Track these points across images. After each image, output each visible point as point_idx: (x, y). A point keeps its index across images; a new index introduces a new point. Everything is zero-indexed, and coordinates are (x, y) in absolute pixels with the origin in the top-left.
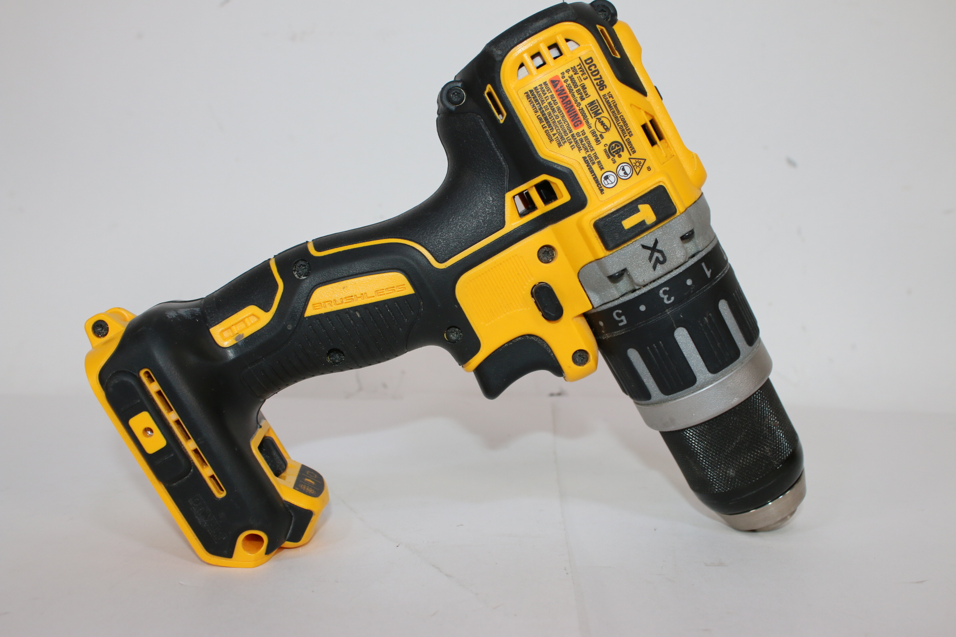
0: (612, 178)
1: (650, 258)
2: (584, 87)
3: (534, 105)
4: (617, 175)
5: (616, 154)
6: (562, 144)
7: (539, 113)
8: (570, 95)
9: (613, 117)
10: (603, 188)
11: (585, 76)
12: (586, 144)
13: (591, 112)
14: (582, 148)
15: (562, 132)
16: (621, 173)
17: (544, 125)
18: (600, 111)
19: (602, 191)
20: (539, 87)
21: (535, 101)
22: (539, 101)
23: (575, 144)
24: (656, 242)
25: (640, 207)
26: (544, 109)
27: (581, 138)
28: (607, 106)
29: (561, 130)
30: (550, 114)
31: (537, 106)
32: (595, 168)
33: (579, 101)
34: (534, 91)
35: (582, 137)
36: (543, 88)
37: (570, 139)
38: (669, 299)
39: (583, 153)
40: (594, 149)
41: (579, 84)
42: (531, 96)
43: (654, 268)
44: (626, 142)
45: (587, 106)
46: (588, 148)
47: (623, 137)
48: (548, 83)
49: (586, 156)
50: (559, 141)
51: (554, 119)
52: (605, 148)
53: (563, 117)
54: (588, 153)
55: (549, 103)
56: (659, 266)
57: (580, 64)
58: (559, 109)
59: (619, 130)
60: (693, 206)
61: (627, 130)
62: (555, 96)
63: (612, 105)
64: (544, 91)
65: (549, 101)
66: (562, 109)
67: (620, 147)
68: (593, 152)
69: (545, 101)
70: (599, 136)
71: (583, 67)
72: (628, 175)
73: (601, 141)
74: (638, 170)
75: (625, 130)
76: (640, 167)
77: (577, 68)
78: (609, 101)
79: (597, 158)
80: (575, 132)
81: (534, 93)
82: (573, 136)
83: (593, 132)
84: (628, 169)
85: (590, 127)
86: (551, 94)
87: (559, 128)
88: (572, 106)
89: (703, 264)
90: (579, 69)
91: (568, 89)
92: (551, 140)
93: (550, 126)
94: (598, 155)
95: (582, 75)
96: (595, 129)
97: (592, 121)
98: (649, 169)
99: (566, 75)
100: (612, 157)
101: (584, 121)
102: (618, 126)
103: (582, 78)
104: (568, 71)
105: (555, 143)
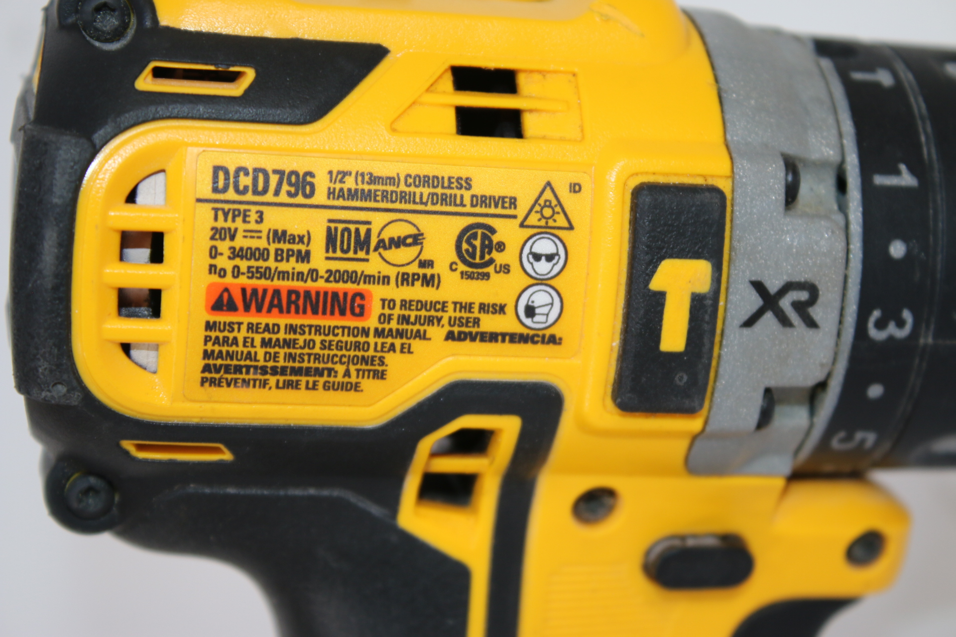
0: (540, 298)
1: (785, 321)
2: (279, 236)
3: (244, 380)
4: (541, 281)
5: (490, 253)
6: (380, 368)
7: (272, 380)
8: (277, 283)
9: (397, 206)
10: (548, 333)
11: (253, 217)
12: (419, 313)
13: (351, 254)
14: (422, 328)
15: (352, 353)
16: (543, 267)
17: (307, 382)
18: (363, 229)
19: (553, 340)
20: (209, 347)
21: (235, 373)
22: (242, 363)
23: (402, 337)
24: (759, 286)
25: (656, 284)
26: (271, 364)
27: (395, 317)
28: (358, 204)
29: (347, 353)
30: (292, 357)
31: (251, 376)
32: (490, 323)
33: (304, 268)
34: (211, 362)
35: (397, 312)
36: (217, 338)
37: (383, 344)
38: (901, 324)
39: (437, 333)
40: (444, 303)
41: (262, 244)
42: (217, 376)
43: (811, 324)
44: (478, 210)
45: (331, 254)
46: (433, 313)
47: (460, 209)
48: (212, 318)
49: (447, 328)
50: (369, 371)
51: (309, 355)
52: (458, 273)
53: (318, 329)
54: (445, 321)
55: (265, 343)
56: (816, 312)
57: (216, 210)
58: (292, 329)
59: (438, 208)
60: (727, 117)
61: (449, 187)
62: (254, 320)
63: (366, 187)
64: (226, 340)
65: (258, 342)
66: (297, 321)
67: (480, 232)
68: (450, 307)
69: (253, 350)
70: (421, 271)
71: (226, 207)
72: (557, 254)
73: (435, 271)
74: (561, 221)
75: (448, 192)
76: (558, 209)
77: (221, 223)
78: (349, 190)
79: (468, 307)
80: (372, 322)
81: (215, 365)
82: (379, 333)
83: (403, 280)
84: (544, 246)
85: (386, 280)
86: (244, 328)
87: (339, 353)
88: (307, 293)
89: (880, 180)
90: (226, 220)
91: (260, 278)
92: (356, 387)
93: (319, 372)
94: (465, 299)
95: (244, 221)
96: (396, 270)
97: (374, 265)
98: (575, 188)
99: (223, 262)
100: (490, 269)
101: (362, 287)
102: (426, 204)
103: (253, 226)
104: (214, 253)
105: (368, 384)
